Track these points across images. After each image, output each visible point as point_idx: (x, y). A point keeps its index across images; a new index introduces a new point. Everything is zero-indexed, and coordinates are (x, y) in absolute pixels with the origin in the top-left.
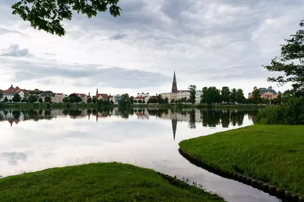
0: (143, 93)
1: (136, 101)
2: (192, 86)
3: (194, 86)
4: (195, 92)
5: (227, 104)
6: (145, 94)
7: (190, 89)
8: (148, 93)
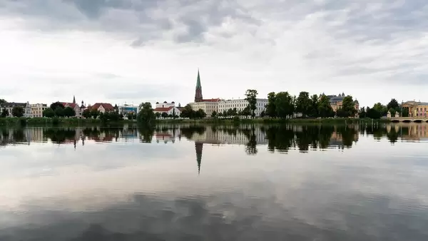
0: (165, 102)
1: (158, 115)
2: (251, 91)
3: (255, 92)
4: (255, 100)
5: (302, 117)
6: (169, 104)
7: (248, 95)
8: (173, 103)
